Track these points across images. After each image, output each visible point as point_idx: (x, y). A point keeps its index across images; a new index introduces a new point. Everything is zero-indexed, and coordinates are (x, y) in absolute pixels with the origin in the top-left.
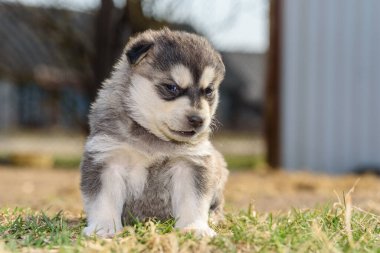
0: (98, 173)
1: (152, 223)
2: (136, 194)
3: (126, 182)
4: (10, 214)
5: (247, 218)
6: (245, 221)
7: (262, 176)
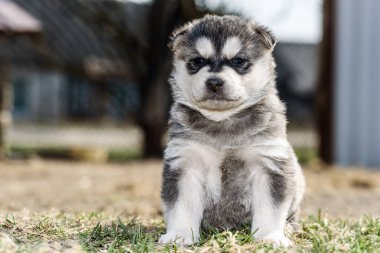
0: (176, 181)
1: (230, 233)
2: (215, 198)
3: (204, 187)
4: (86, 219)
5: (319, 226)
6: (317, 228)
7: (317, 172)
